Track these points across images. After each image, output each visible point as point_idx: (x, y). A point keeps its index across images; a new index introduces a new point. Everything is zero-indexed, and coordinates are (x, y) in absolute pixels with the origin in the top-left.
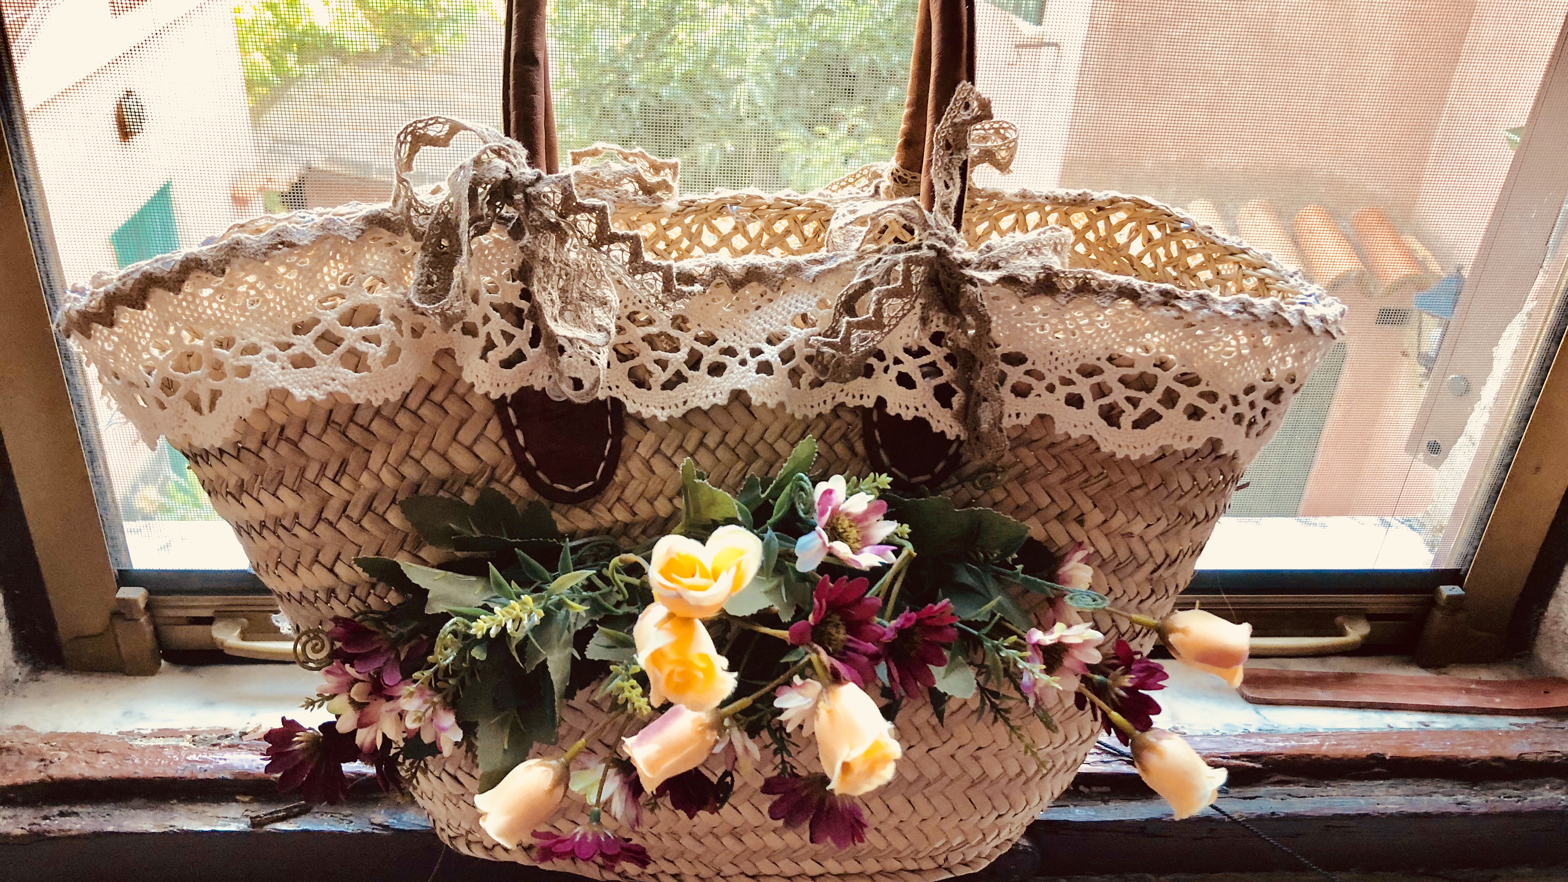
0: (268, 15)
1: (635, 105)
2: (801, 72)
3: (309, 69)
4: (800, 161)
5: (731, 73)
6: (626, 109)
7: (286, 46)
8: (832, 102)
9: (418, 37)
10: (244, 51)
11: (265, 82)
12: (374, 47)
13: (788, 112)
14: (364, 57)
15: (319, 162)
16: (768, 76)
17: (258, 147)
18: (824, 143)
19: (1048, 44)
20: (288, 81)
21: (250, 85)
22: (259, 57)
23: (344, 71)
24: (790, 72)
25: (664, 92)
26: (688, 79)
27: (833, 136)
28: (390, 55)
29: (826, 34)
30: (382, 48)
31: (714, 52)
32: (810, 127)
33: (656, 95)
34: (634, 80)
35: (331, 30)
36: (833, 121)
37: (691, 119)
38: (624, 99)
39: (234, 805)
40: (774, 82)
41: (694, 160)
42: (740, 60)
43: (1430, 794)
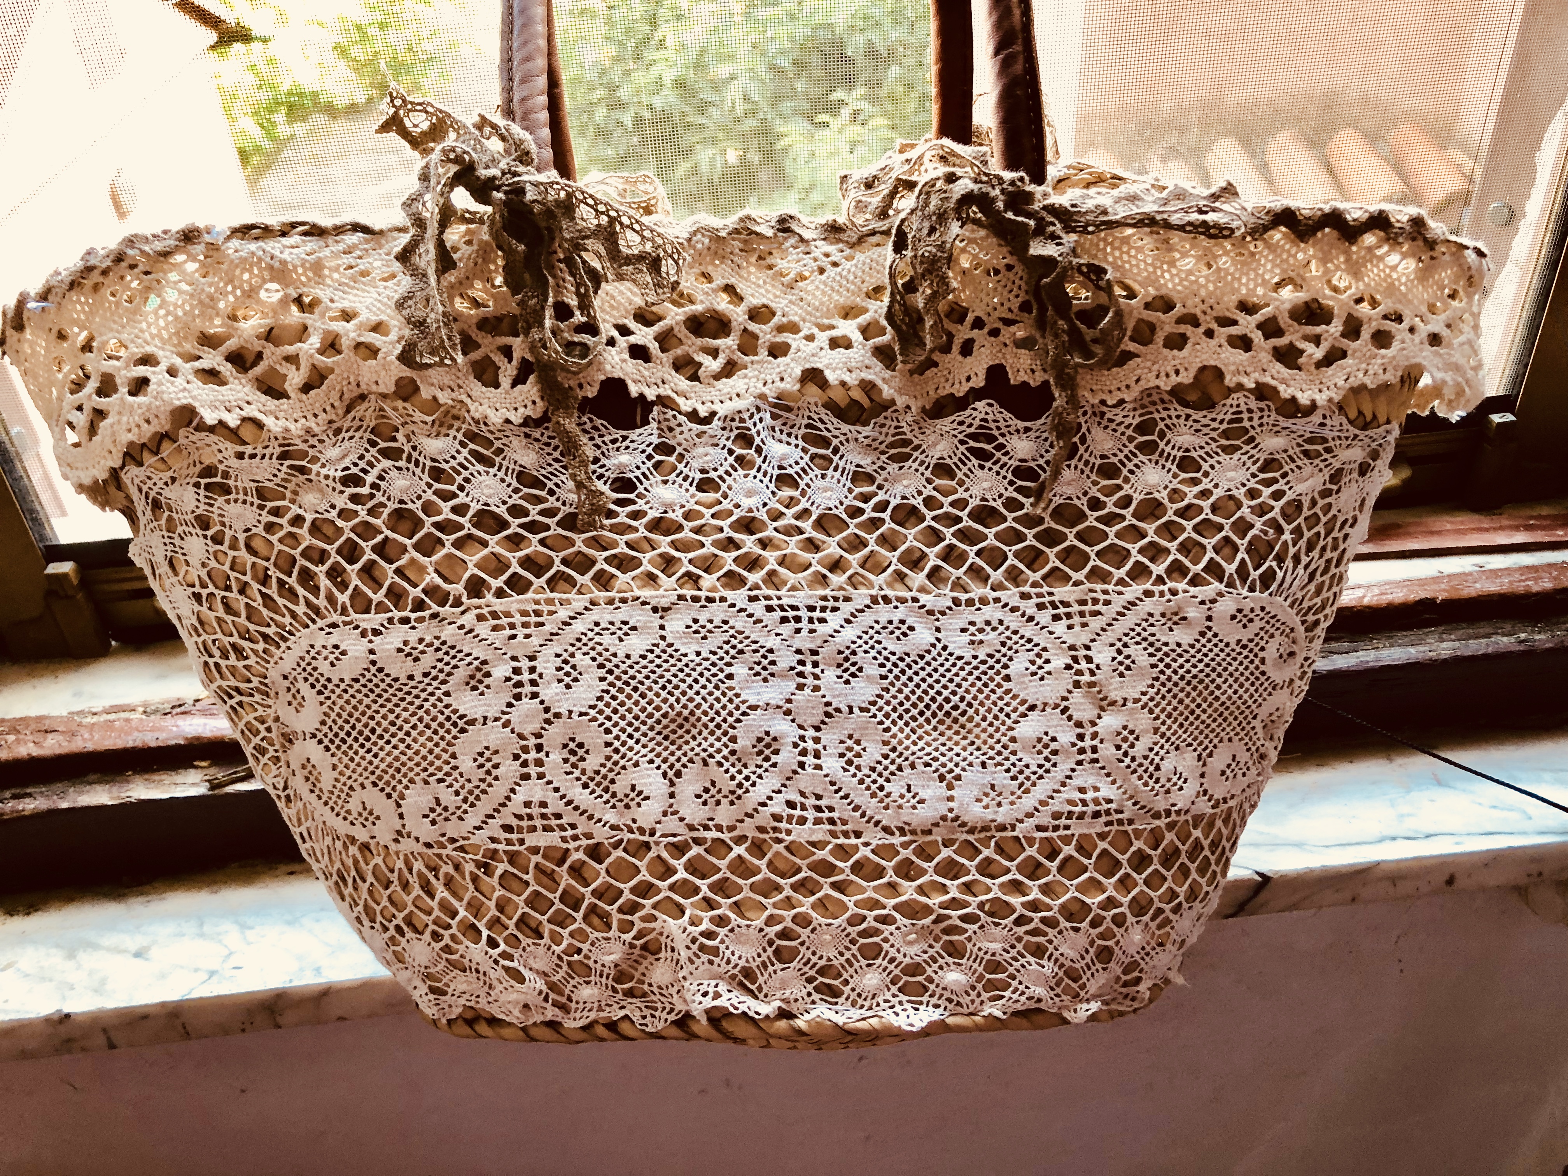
1: (627, 119)
2: (795, 63)
3: (299, 128)
4: (803, 156)
5: (723, 71)
6: (619, 123)
7: (273, 107)
10: (231, 118)
11: (258, 149)
12: (360, 98)
13: (786, 106)
16: (762, 71)
18: (826, 132)
20: (281, 144)
21: (244, 156)
22: (248, 125)
23: (335, 127)
24: (784, 62)
25: (657, 101)
26: (680, 84)
27: (835, 123)
29: (819, 19)
31: (702, 52)
32: (810, 118)
33: (651, 107)
34: (623, 93)
35: (316, 87)
36: (834, 108)
37: (689, 125)
38: (617, 114)
39: (192, 771)
40: (767, 77)
41: (695, 170)
42: (731, 57)
43: (1488, 636)
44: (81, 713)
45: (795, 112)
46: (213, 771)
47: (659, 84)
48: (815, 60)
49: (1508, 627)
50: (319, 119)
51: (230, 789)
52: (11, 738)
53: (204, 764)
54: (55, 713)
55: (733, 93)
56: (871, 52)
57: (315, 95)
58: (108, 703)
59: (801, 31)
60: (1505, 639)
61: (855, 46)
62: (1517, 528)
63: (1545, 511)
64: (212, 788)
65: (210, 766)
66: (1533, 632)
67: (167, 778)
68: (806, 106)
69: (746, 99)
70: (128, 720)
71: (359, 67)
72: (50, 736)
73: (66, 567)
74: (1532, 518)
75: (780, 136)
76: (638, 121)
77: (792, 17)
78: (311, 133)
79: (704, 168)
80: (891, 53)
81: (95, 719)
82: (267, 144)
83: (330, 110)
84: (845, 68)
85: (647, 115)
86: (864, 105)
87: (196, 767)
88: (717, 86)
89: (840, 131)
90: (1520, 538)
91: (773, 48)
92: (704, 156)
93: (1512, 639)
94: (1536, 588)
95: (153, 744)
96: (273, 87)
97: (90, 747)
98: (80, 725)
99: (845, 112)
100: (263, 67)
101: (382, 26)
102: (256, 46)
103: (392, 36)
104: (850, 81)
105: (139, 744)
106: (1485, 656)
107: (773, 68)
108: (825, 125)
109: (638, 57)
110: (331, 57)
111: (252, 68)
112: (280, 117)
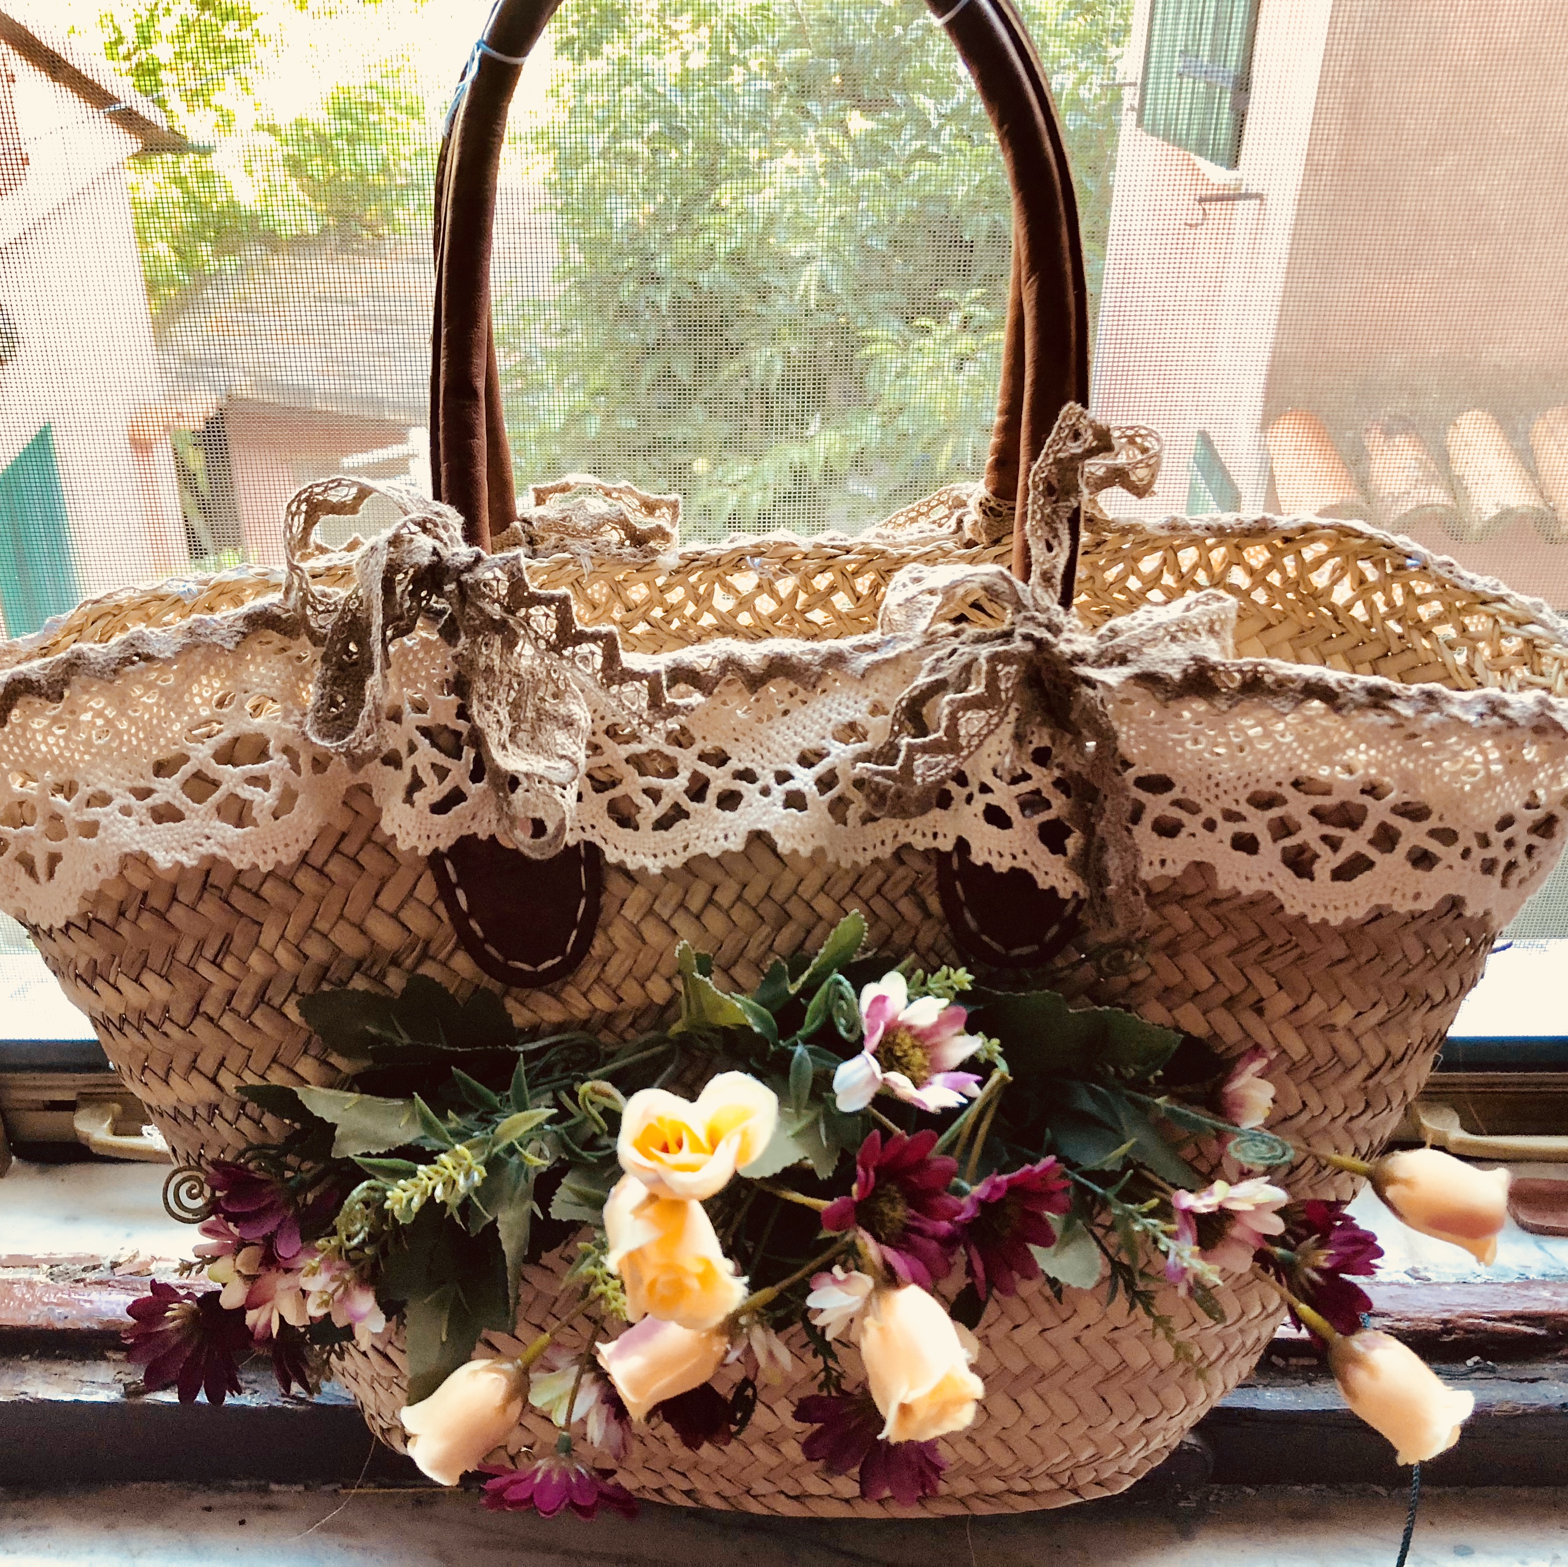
0: (175, 193)
1: (664, 299)
2: (893, 242)
3: (229, 263)
4: (894, 367)
5: (797, 249)
6: (653, 305)
7: (197, 234)
8: (939, 284)
9: (372, 212)
10: (143, 241)
11: (171, 282)
12: (312, 228)
13: (876, 299)
14: (301, 244)
15: (243, 386)
16: (848, 250)
17: (163, 370)
18: (927, 342)
19: (1247, 196)
20: (202, 280)
21: (152, 287)
22: (162, 248)
23: (276, 263)
24: (878, 243)
25: (704, 279)
26: (737, 258)
27: (940, 332)
28: (334, 239)
29: (929, 189)
30: (325, 230)
31: (771, 220)
32: (909, 320)
33: (694, 285)
34: (662, 264)
35: (257, 208)
36: (939, 311)
37: (741, 314)
38: (650, 290)
39: (103, 1365)
40: (854, 261)
41: (747, 372)
42: (808, 232)
46: (129, 1367)
47: (710, 257)
51: (150, 1400)
53: (119, 1357)
55: (809, 276)
59: (904, 203)
64: (127, 1394)
65: (124, 1361)
67: (71, 1370)
68: (902, 300)
71: (315, 190)
76: (676, 302)
78: (245, 266)
79: (758, 370)
82: (186, 278)
83: (273, 242)
84: (958, 257)
85: (688, 296)
86: (980, 312)
87: (108, 1361)
88: (788, 267)
92: (759, 356)
95: (60, 1325)
99: (955, 318)
102: (190, 158)
105: (42, 1322)
107: (864, 248)
108: (927, 331)
110: (280, 175)
112: (205, 250)
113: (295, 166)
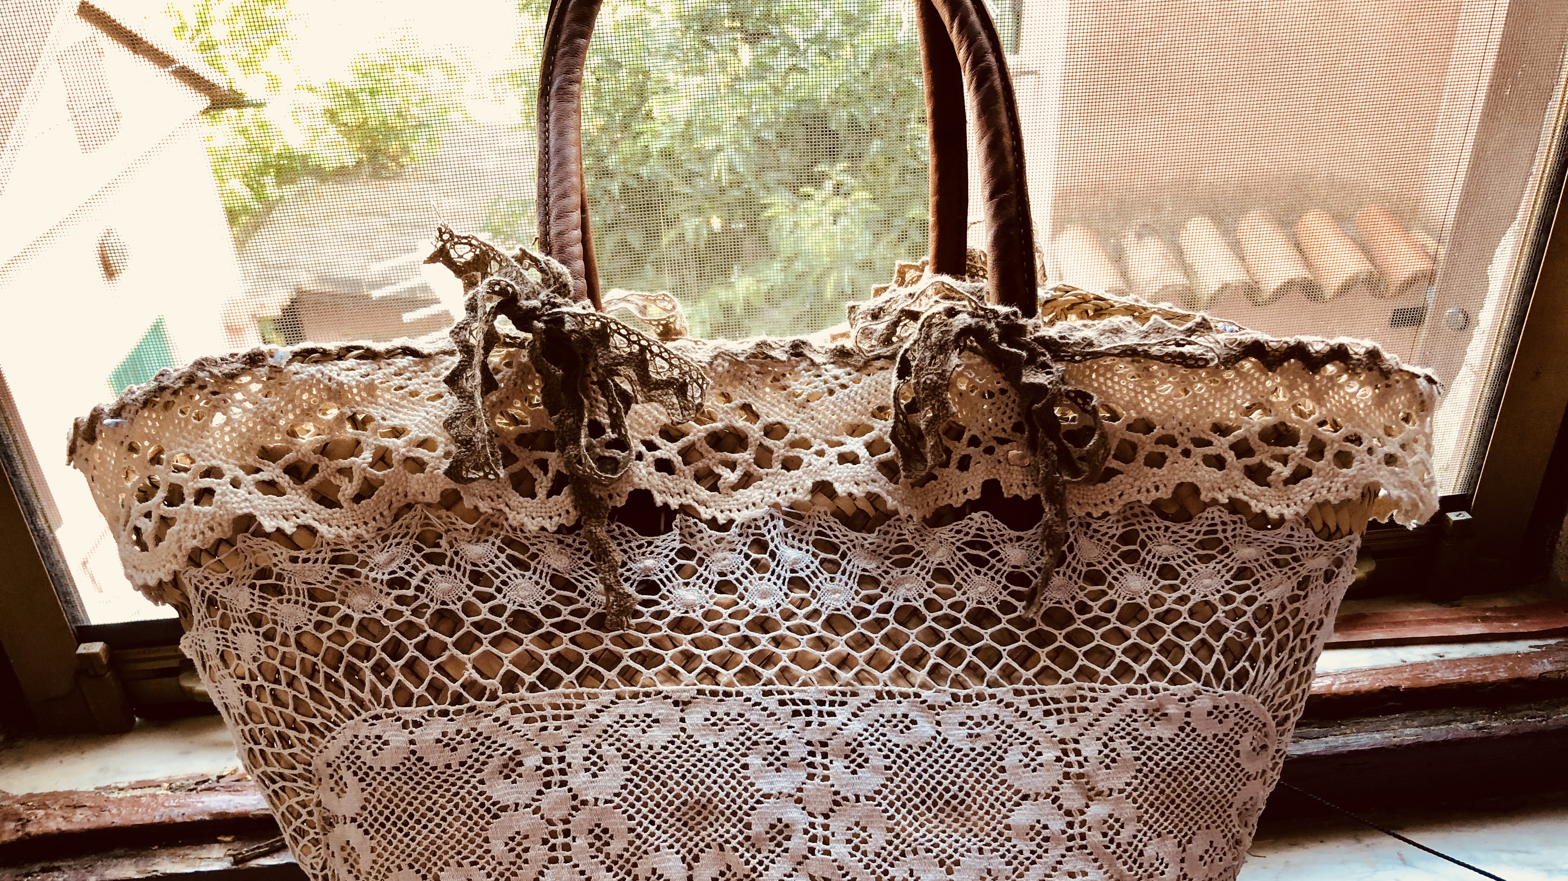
0: (241, 141)
1: (615, 187)
2: (780, 135)
3: (289, 191)
4: (788, 226)
5: (709, 143)
6: (607, 192)
7: (262, 171)
8: (816, 162)
9: (394, 147)
10: (222, 180)
11: (246, 210)
12: (349, 161)
13: (771, 177)
14: (342, 173)
15: (307, 281)
16: (747, 142)
17: (246, 275)
18: (810, 205)
19: (1028, 73)
20: (269, 207)
21: (232, 215)
22: (237, 185)
23: (324, 189)
24: (769, 135)
25: (644, 171)
26: (667, 154)
27: (819, 196)
28: (367, 169)
29: (802, 94)
30: (359, 163)
31: (689, 123)
32: (794, 189)
35: (305, 151)
36: (817, 181)
37: (674, 196)
38: (604, 182)
39: (217, 846)
40: (753, 149)
41: (681, 237)
42: (717, 130)
43: (1448, 723)
44: (107, 788)
45: (779, 183)
46: (237, 845)
47: (646, 155)
48: (800, 132)
49: (1466, 714)
50: (308, 182)
51: (253, 863)
52: (41, 813)
53: (228, 839)
54: (82, 788)
55: (719, 163)
56: (853, 124)
57: (305, 157)
58: (134, 778)
59: (785, 106)
60: (1464, 726)
61: (839, 119)
62: (1474, 619)
63: (1501, 603)
64: (236, 862)
65: (233, 841)
66: (1490, 719)
67: (193, 853)
68: (789, 177)
69: (732, 170)
70: (154, 796)
71: (348, 131)
72: (79, 811)
73: (97, 647)
74: (1488, 610)
75: (765, 207)
76: (625, 189)
77: (777, 91)
78: (302, 194)
79: (690, 236)
80: (873, 127)
81: (122, 794)
82: (256, 206)
83: (320, 174)
84: (827, 141)
85: (632, 183)
86: (847, 179)
87: (220, 842)
88: (704, 157)
89: (824, 203)
90: (1477, 629)
91: (758, 121)
92: (690, 224)
93: (1471, 726)
94: (1492, 679)
95: (179, 820)
96: (265, 151)
97: (118, 821)
98: (107, 800)
99: (829, 185)
100: (253, 130)
101: (373, 93)
102: (249, 112)
103: (382, 101)
104: (833, 155)
105: (165, 819)
106: (1446, 742)
107: (758, 140)
108: (808, 197)
109: (626, 127)
110: (321, 121)
111: (244, 131)
112: (269, 180)
113: (332, 115)
